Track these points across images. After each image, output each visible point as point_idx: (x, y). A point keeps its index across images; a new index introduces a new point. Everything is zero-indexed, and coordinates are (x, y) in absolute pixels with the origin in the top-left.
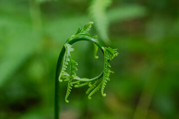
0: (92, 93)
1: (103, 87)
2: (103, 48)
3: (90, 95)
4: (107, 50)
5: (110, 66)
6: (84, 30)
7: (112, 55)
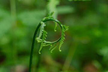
0: (53, 50)
1: (60, 46)
2: (62, 25)
3: (52, 50)
4: (63, 27)
5: (65, 35)
6: (51, 15)
7: (65, 30)
